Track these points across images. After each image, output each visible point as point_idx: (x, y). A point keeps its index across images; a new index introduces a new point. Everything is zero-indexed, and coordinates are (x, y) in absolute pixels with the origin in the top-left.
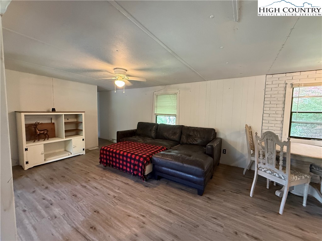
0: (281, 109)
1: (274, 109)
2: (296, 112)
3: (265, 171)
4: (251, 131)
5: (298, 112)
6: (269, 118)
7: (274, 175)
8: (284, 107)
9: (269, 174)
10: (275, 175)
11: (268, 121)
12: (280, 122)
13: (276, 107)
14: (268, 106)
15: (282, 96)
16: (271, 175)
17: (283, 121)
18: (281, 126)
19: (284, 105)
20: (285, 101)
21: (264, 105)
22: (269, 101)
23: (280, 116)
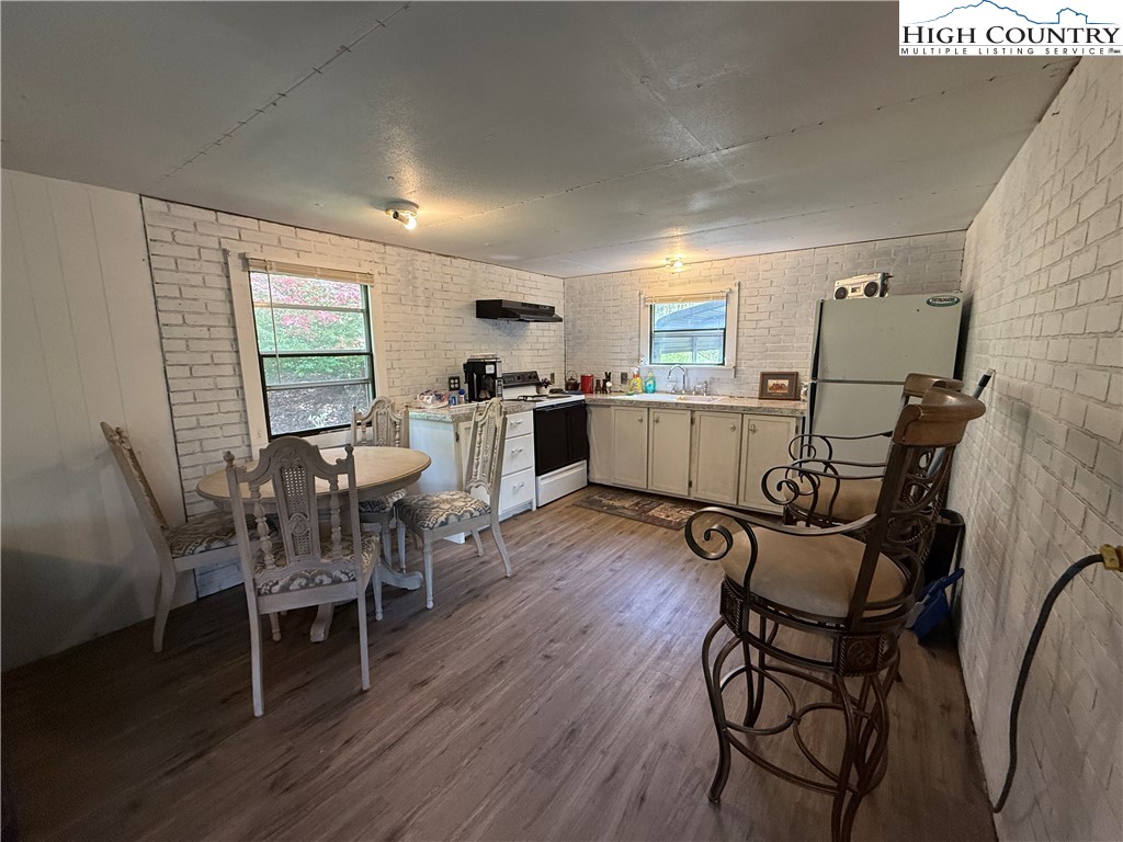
0: (227, 346)
1: (204, 345)
2: (275, 356)
3: (285, 589)
4: (131, 451)
5: (280, 356)
6: (195, 384)
7: (317, 585)
8: (236, 340)
9: (302, 588)
10: (321, 581)
11: (191, 394)
12: (232, 394)
13: (210, 339)
14: (177, 332)
15: (221, 295)
16: (307, 590)
17: (242, 388)
18: (238, 406)
19: (231, 329)
20: (233, 314)
21: (160, 329)
22: (179, 312)
23: (228, 370)
